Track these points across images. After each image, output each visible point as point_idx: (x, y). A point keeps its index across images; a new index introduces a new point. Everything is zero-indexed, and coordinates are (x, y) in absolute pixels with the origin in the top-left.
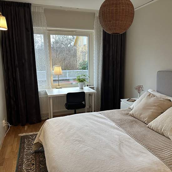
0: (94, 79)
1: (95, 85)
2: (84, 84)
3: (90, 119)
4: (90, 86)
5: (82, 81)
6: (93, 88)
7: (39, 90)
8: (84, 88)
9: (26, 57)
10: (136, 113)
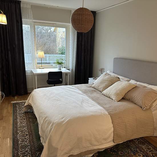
0: (70, 63)
1: (70, 67)
2: (62, 66)
3: (65, 89)
4: (67, 68)
5: (60, 64)
6: (69, 69)
7: (26, 69)
8: (62, 69)
9: (16, 43)
10: (96, 86)
